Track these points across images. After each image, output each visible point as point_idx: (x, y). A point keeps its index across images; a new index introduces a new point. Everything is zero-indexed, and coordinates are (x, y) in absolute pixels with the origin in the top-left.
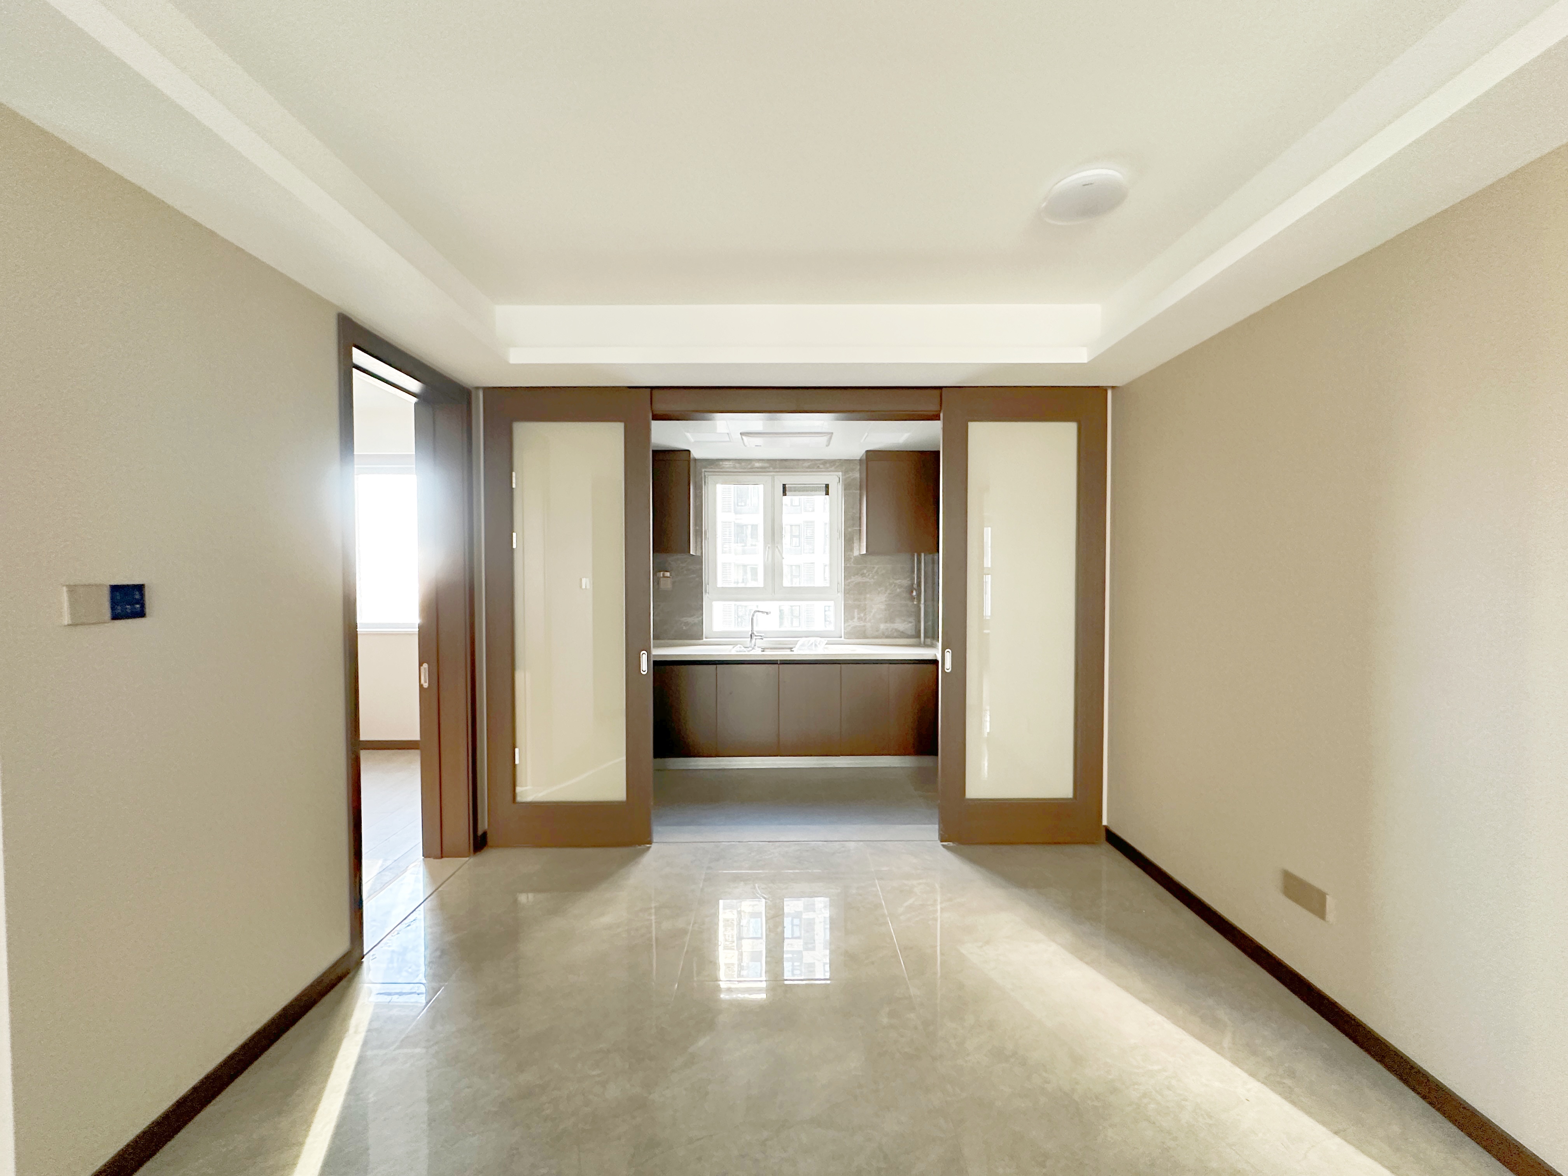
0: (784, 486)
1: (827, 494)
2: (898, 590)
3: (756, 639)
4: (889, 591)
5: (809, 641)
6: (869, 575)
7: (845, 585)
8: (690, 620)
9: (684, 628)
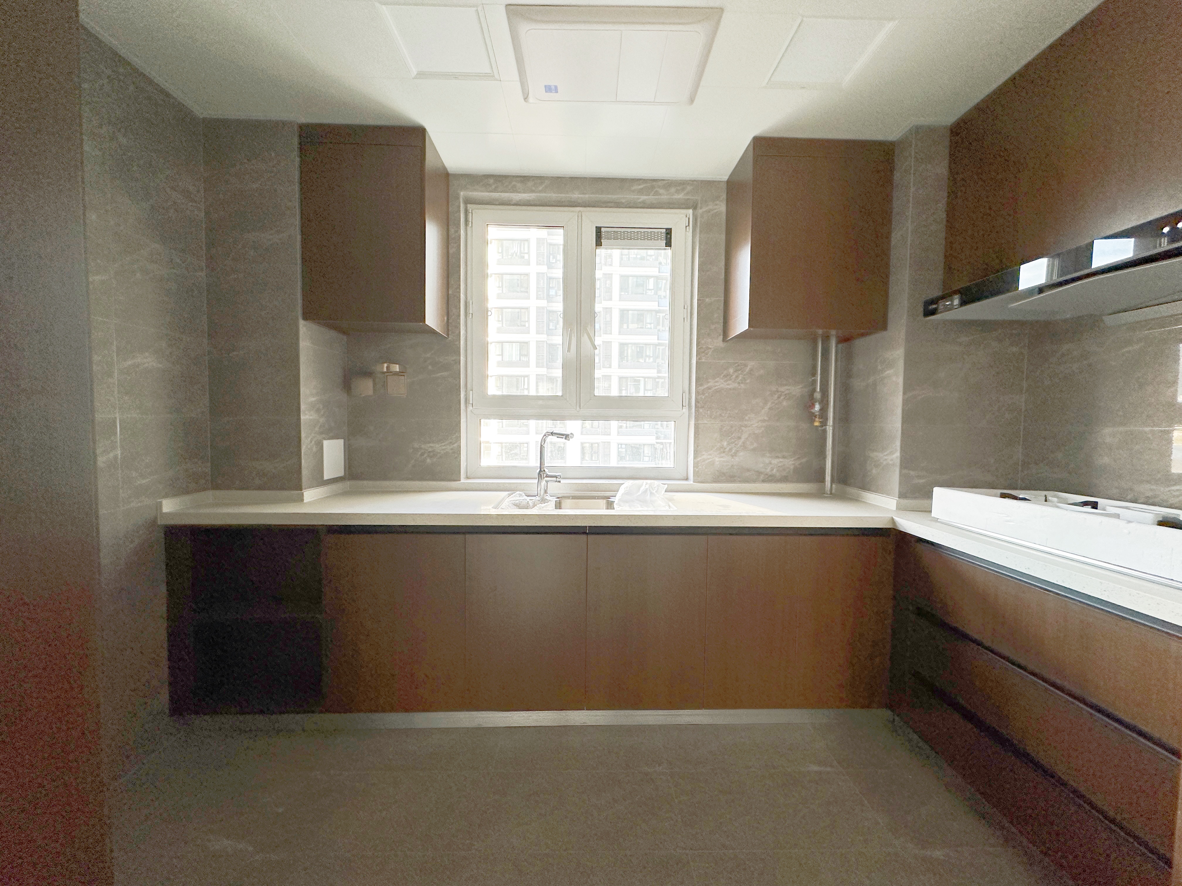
0: (598, 230)
1: (669, 244)
2: (785, 403)
3: (547, 482)
4: (769, 405)
5: (640, 487)
6: (737, 377)
7: (697, 393)
8: (438, 447)
9: (428, 460)
